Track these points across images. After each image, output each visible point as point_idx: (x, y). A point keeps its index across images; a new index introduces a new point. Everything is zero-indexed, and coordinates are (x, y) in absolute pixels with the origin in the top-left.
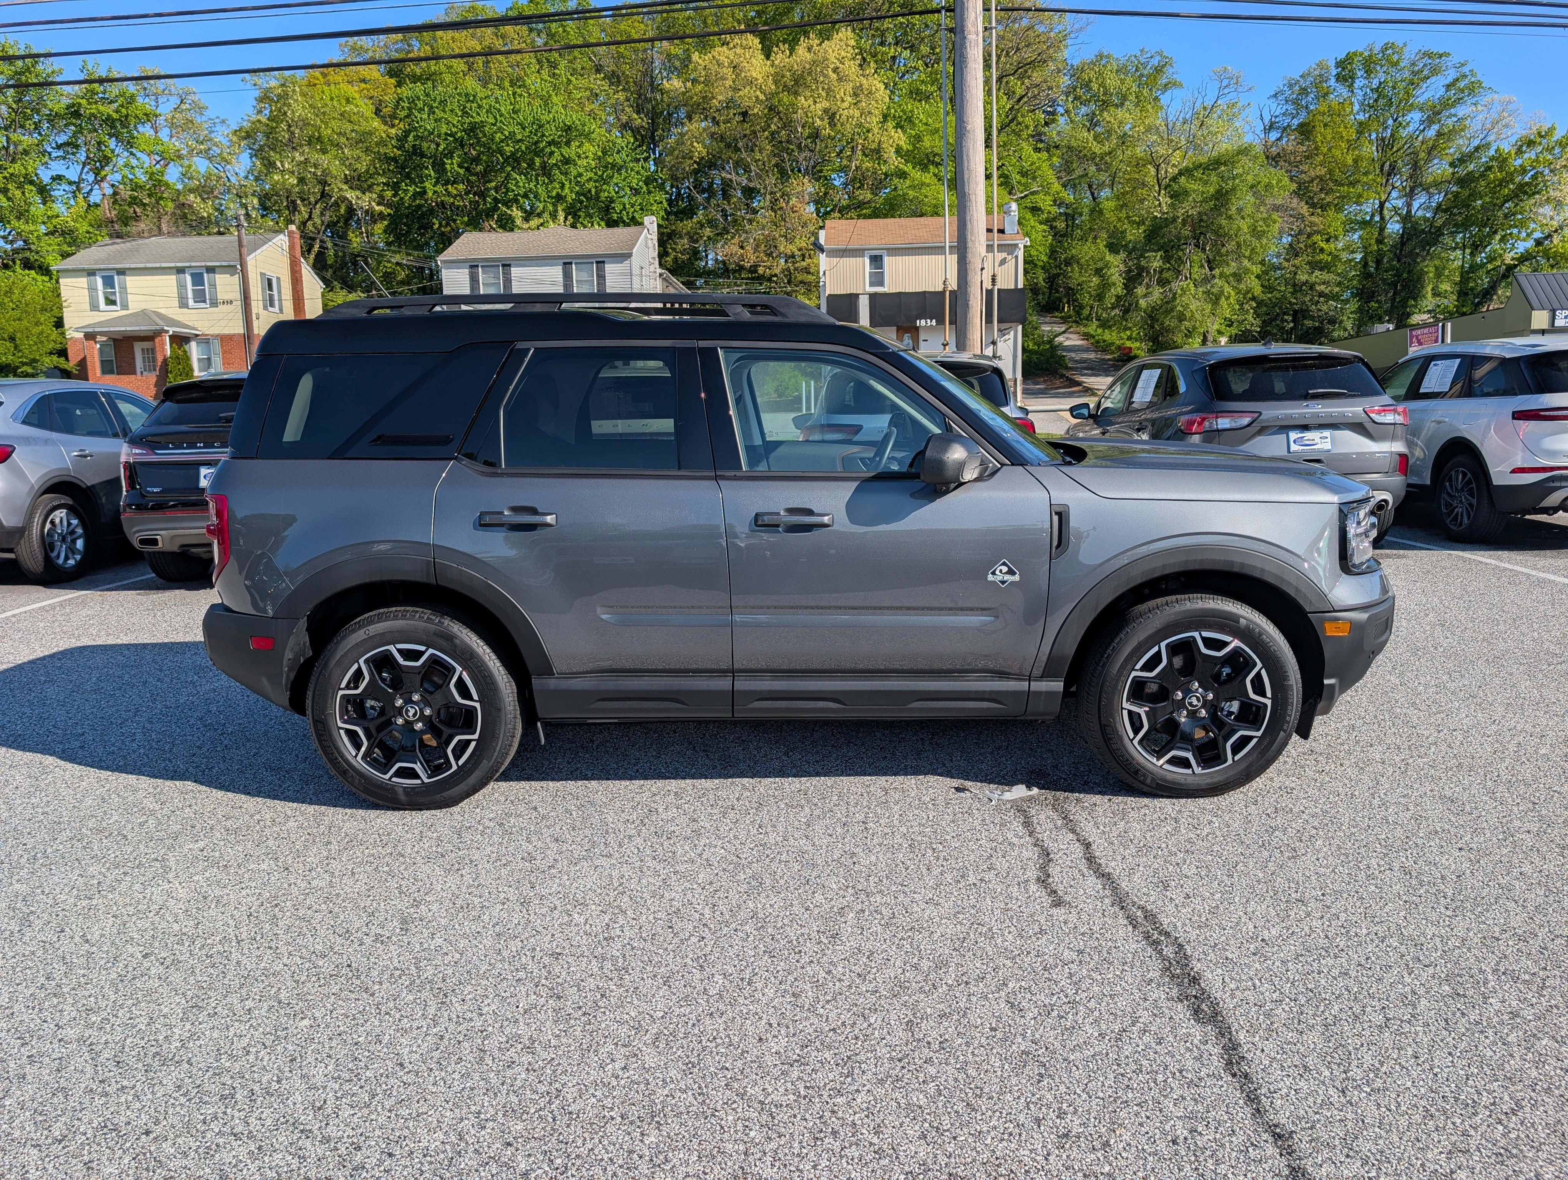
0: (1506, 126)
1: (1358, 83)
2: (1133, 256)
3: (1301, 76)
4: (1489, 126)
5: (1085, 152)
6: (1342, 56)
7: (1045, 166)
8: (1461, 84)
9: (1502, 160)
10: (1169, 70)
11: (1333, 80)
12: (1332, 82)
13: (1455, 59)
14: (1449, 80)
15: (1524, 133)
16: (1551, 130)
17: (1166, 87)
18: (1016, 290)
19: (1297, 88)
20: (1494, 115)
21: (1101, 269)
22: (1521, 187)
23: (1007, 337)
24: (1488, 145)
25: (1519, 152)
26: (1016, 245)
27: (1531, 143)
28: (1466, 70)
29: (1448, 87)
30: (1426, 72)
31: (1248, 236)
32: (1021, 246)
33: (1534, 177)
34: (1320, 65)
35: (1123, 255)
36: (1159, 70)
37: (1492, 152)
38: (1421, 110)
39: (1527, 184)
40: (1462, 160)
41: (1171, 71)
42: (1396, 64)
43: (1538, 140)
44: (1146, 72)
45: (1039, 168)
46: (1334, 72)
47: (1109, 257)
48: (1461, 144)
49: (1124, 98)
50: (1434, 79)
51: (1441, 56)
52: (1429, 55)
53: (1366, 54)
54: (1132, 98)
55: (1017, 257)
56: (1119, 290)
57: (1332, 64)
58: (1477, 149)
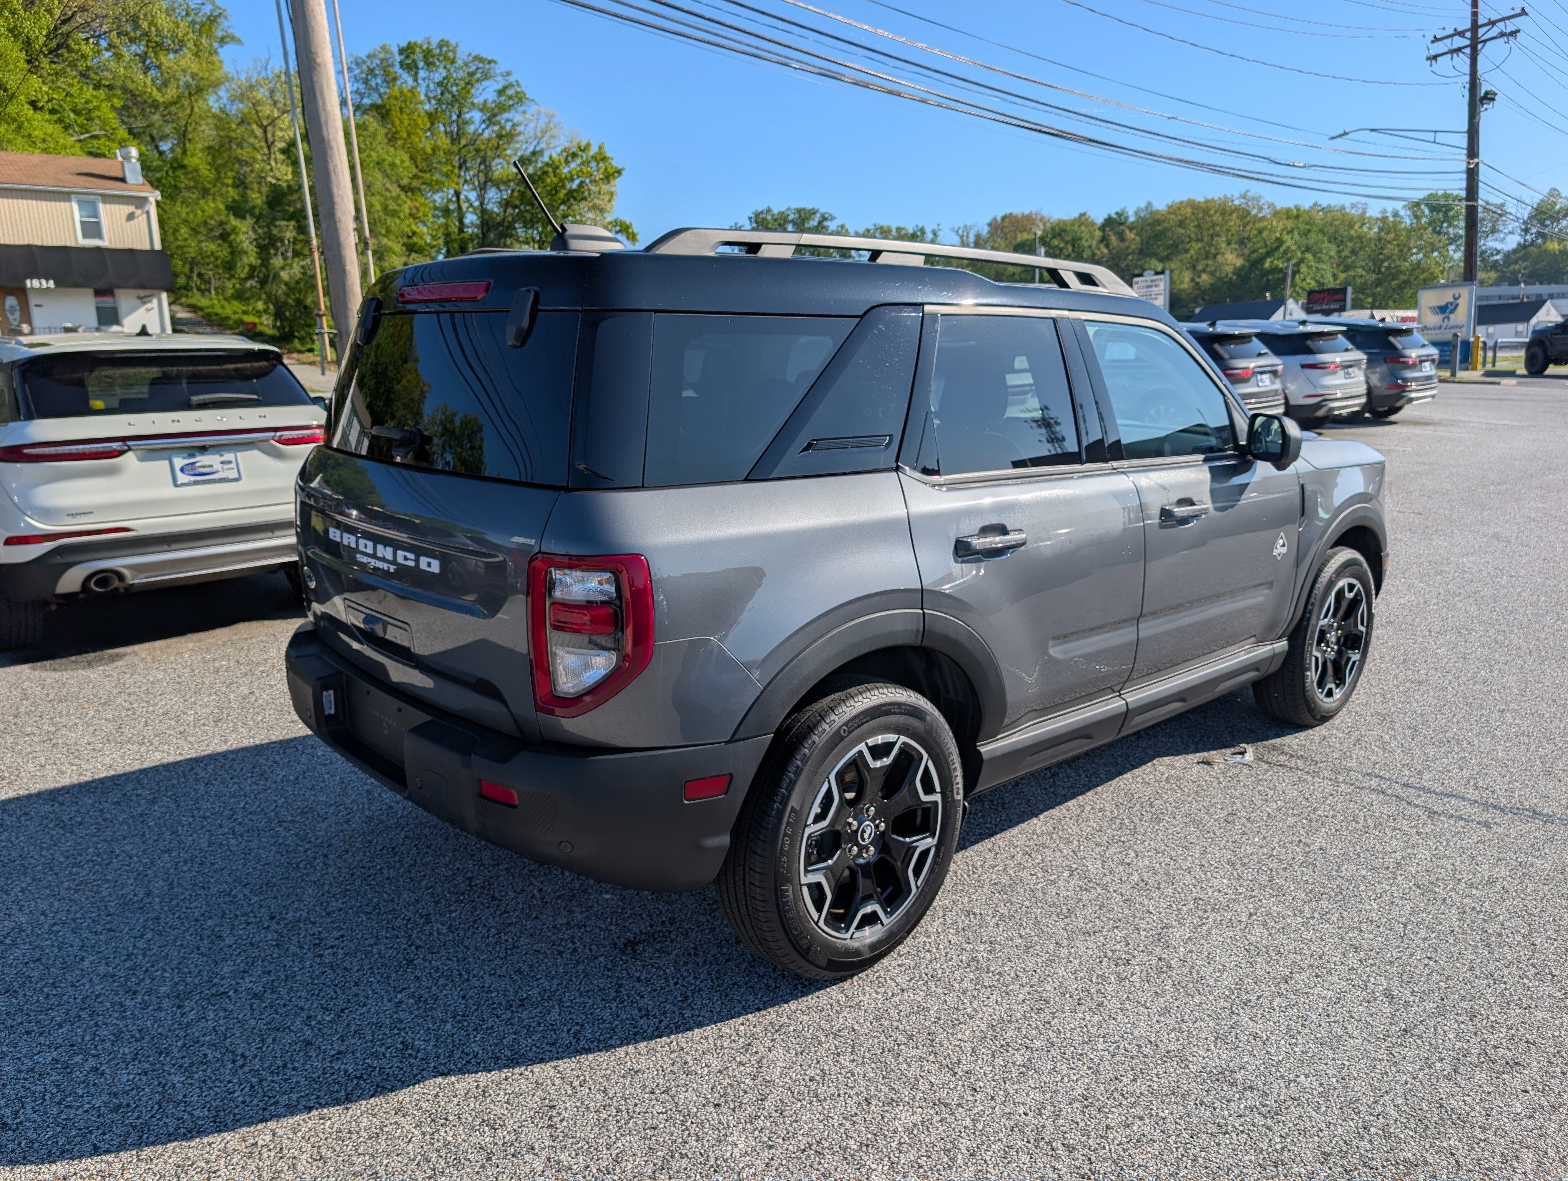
0: (553, 137)
1: (422, 74)
2: (262, 223)
3: (368, 57)
4: (539, 134)
5: (145, 97)
6: (404, 44)
7: (105, 106)
8: (510, 92)
9: (554, 167)
10: (224, 23)
11: (398, 66)
12: (397, 68)
13: (500, 68)
14: (499, 87)
15: (567, 145)
16: (588, 145)
17: (222, 41)
18: (152, 251)
19: (364, 67)
20: (542, 124)
21: (229, 234)
22: (571, 192)
23: (149, 306)
24: (541, 152)
25: (567, 162)
26: (145, 199)
27: (574, 155)
28: (512, 79)
29: (500, 92)
30: (478, 75)
31: (381, 214)
32: (152, 200)
33: (581, 185)
34: (383, 48)
35: (250, 221)
36: (212, 20)
37: (546, 159)
38: (481, 110)
39: (575, 190)
40: (525, 161)
41: (226, 23)
42: (453, 62)
43: (580, 153)
44: (198, 20)
45: (97, 108)
46: (398, 58)
47: (234, 222)
48: (521, 147)
49: (182, 43)
50: (485, 83)
51: (490, 62)
52: (481, 60)
53: (425, 47)
54: (190, 44)
55: (148, 213)
56: (252, 257)
57: (395, 50)
58: (534, 153)
